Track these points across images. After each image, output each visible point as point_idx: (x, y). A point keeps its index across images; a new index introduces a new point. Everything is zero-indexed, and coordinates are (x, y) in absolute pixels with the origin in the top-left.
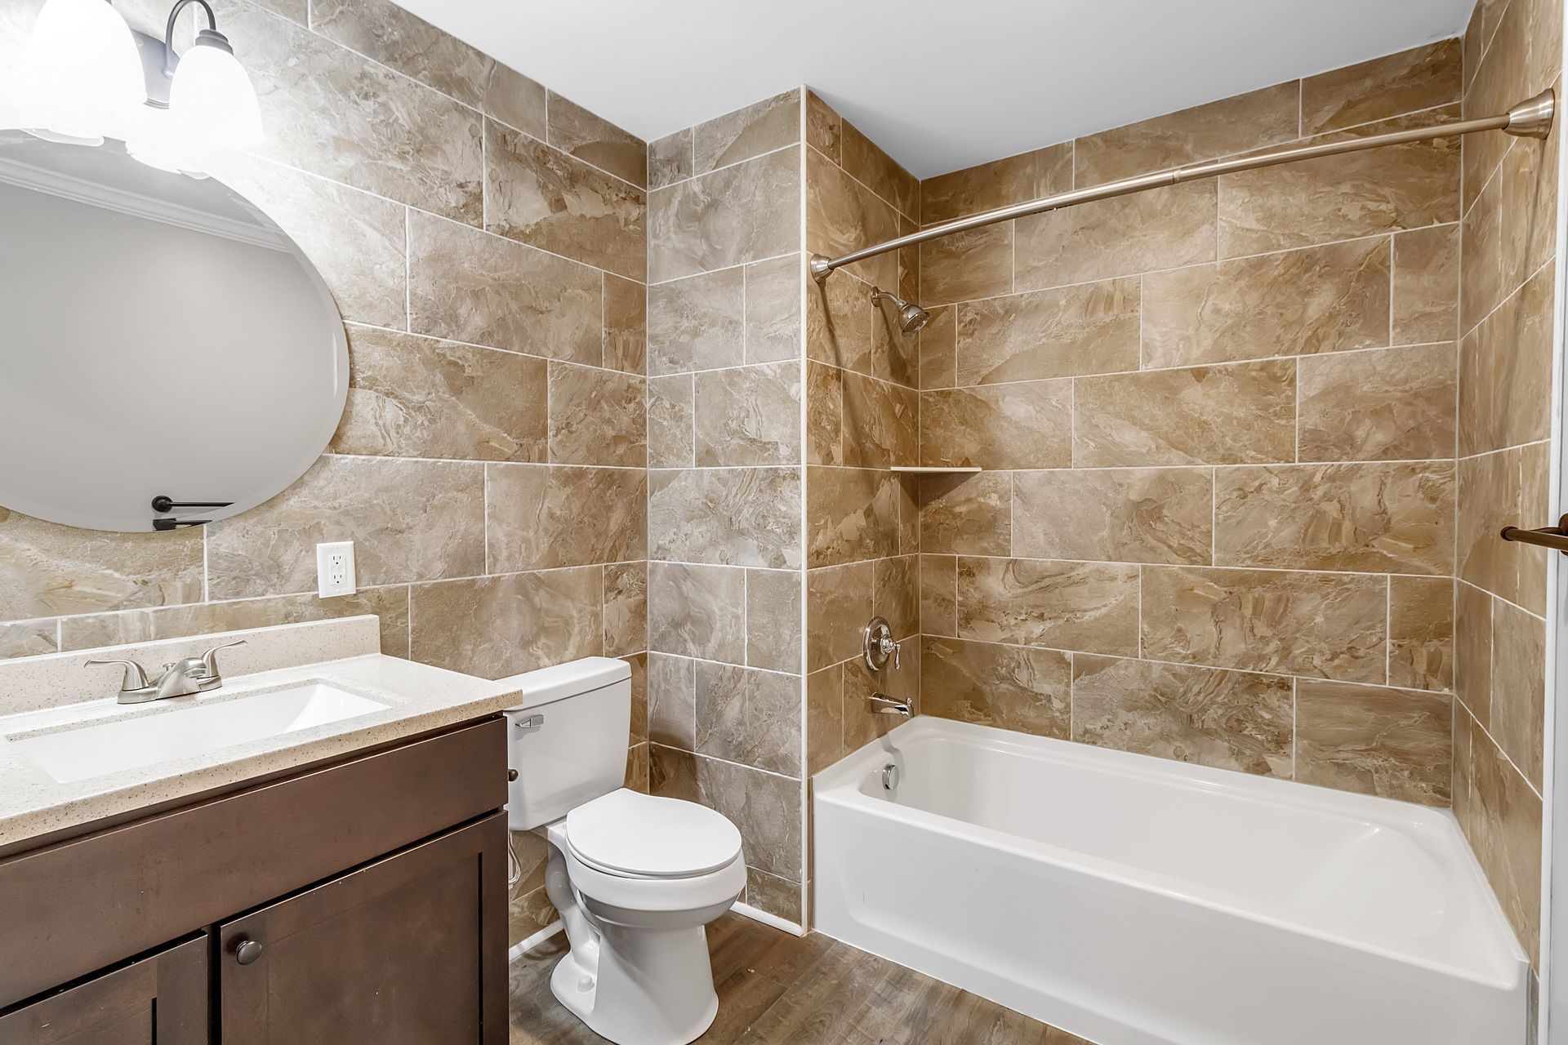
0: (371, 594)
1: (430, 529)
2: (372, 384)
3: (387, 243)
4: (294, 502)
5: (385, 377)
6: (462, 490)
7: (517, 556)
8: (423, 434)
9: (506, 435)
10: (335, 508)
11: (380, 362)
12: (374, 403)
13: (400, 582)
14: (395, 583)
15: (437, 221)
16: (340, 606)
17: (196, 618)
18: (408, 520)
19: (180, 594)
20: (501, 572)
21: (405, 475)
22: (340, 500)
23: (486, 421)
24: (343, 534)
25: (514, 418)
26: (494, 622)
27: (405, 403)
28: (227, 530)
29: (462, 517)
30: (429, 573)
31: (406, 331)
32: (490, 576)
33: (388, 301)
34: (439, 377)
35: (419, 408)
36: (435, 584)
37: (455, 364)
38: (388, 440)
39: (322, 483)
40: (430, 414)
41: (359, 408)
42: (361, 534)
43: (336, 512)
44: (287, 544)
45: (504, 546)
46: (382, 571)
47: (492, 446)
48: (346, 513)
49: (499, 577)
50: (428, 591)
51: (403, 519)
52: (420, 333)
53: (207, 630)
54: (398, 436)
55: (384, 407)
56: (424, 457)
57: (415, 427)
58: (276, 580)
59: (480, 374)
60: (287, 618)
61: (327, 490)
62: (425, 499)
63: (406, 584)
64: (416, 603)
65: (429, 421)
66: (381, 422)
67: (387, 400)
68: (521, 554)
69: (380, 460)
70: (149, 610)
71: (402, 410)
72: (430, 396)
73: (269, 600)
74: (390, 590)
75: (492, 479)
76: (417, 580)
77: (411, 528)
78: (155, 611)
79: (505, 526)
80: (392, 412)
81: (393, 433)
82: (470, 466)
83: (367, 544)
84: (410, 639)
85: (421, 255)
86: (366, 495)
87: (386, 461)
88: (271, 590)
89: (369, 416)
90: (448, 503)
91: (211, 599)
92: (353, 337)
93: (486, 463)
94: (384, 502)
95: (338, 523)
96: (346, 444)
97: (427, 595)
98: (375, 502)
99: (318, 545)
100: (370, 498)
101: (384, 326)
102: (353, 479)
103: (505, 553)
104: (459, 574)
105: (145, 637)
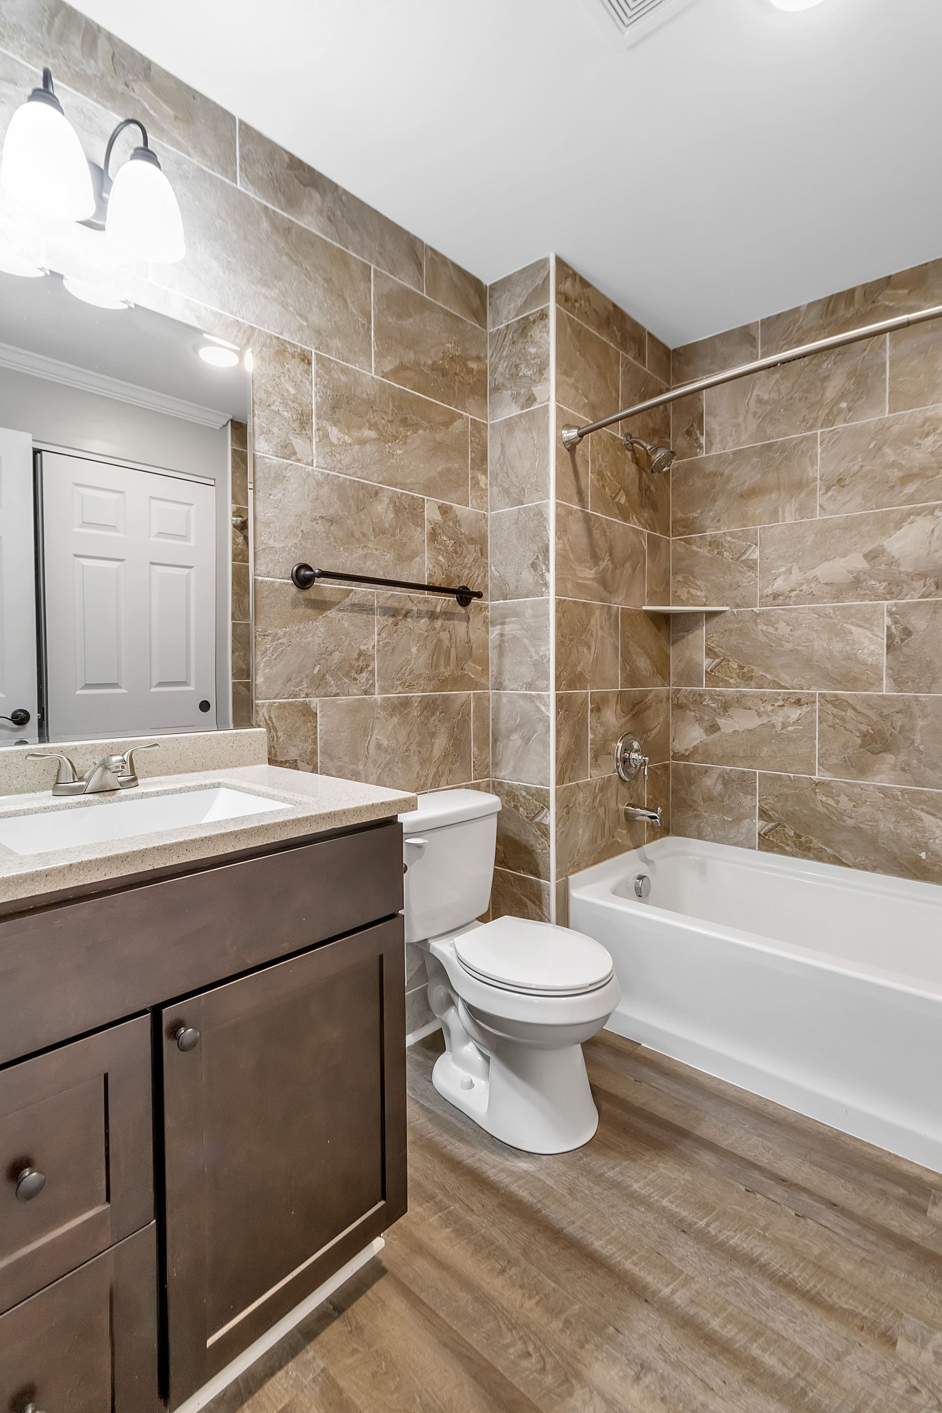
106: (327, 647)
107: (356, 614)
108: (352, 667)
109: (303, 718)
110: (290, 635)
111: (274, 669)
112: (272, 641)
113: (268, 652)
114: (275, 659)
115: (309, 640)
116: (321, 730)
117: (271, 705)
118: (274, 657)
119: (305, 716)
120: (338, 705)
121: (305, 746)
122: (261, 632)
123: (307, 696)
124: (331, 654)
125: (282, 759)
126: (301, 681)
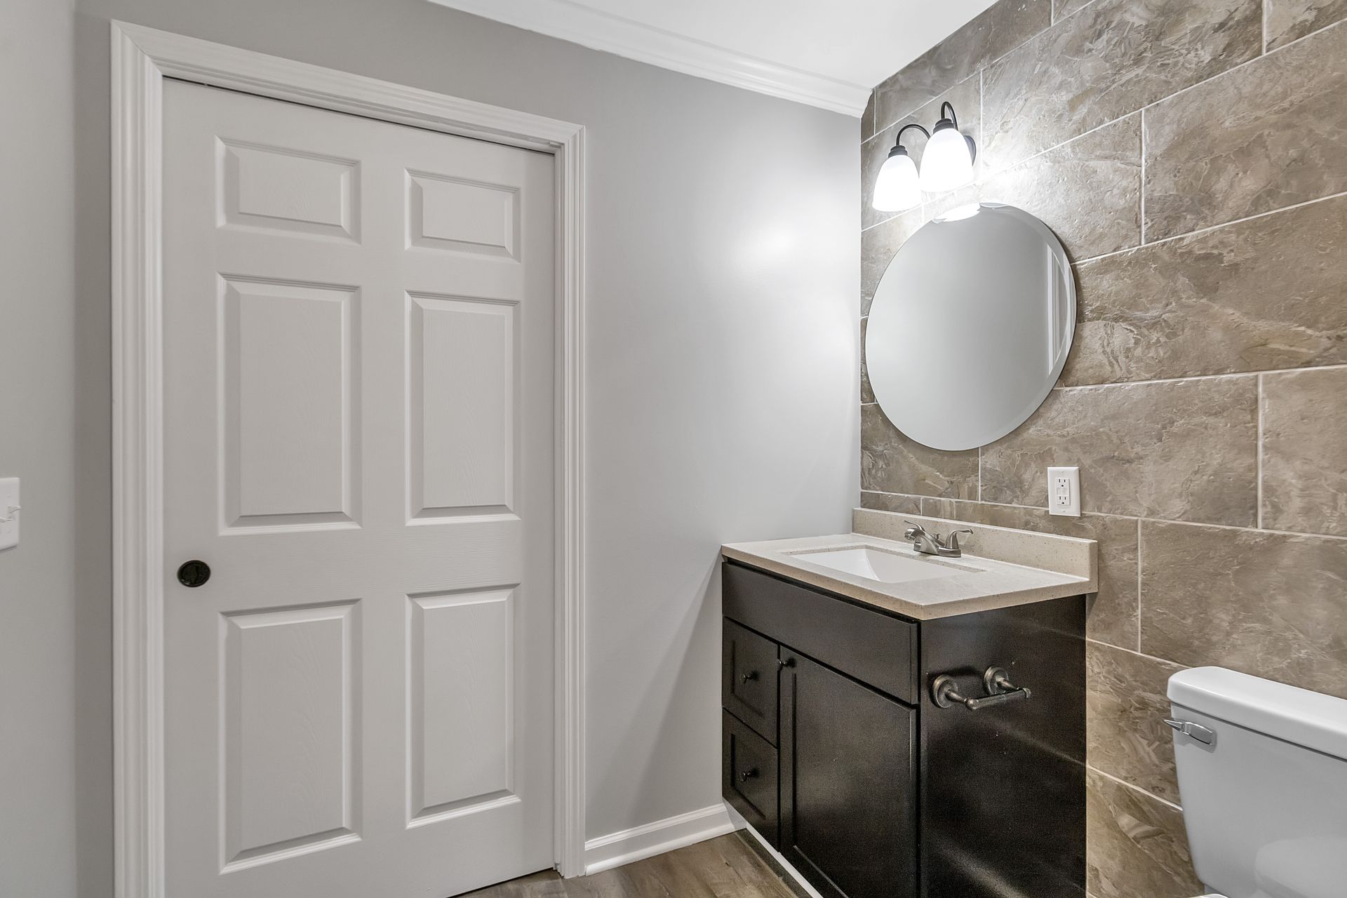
0: (1095, 520)
1: (1166, 461)
2: (1100, 313)
3: (1119, 164)
4: (1032, 431)
5: (1114, 302)
6: (1215, 414)
7: (1327, 511)
8: (1157, 352)
9: (1302, 328)
10: (1064, 436)
11: (1109, 290)
12: (1102, 332)
13: (1126, 515)
14: (1122, 514)
15: (1181, 98)
16: (1063, 525)
17: (974, 511)
18: (1138, 449)
19: (966, 493)
20: (1289, 529)
21: (1135, 401)
22: (1068, 429)
23: (1260, 315)
24: (1070, 460)
25: (1323, 300)
26: (1272, 597)
27: (1135, 323)
28: (991, 452)
29: (1215, 447)
30: (1164, 511)
31: (1140, 244)
32: (1265, 531)
33: (1119, 224)
34: (1182, 280)
35: (1154, 324)
36: (1172, 524)
37: (1207, 257)
38: (1116, 366)
39: (1053, 414)
40: (1169, 328)
41: (1087, 340)
42: (1087, 462)
43: (1065, 439)
44: (1027, 465)
45: (1295, 493)
46: (1108, 499)
47: (1273, 350)
48: (1073, 441)
49: (1284, 536)
50: (1163, 531)
51: (1132, 448)
52: (1157, 240)
53: (979, 521)
54: (1127, 360)
55: (1112, 333)
56: (1160, 379)
57: (1148, 347)
58: (1019, 493)
59: (1251, 254)
60: (1026, 526)
61: (1057, 420)
62: (1159, 426)
63: (1136, 518)
64: (1148, 542)
65: (1167, 336)
66: (1108, 350)
67: (1116, 325)
68: (1335, 508)
69: (1107, 387)
70: (954, 500)
71: (1132, 331)
72: (1170, 307)
73: (1015, 508)
74: (1115, 521)
75: (1271, 395)
76: (1148, 516)
77: (1141, 458)
78: (956, 502)
79: (1298, 463)
80: (1121, 336)
81: (1122, 359)
82: (1229, 382)
83: (1093, 471)
84: (1140, 580)
85: (1158, 152)
86: (1092, 423)
87: (1114, 388)
88: (1015, 500)
89: (1097, 346)
90: (1193, 430)
91: (982, 500)
92: (1082, 275)
93: (1261, 374)
94: (1110, 430)
95: (1066, 449)
96: (1074, 376)
97: (1158, 535)
98: (1101, 430)
99: (1048, 468)
100: (1096, 427)
101: (1115, 251)
102: (1080, 409)
103: (1297, 503)
104: (1209, 520)
105: (951, 518)
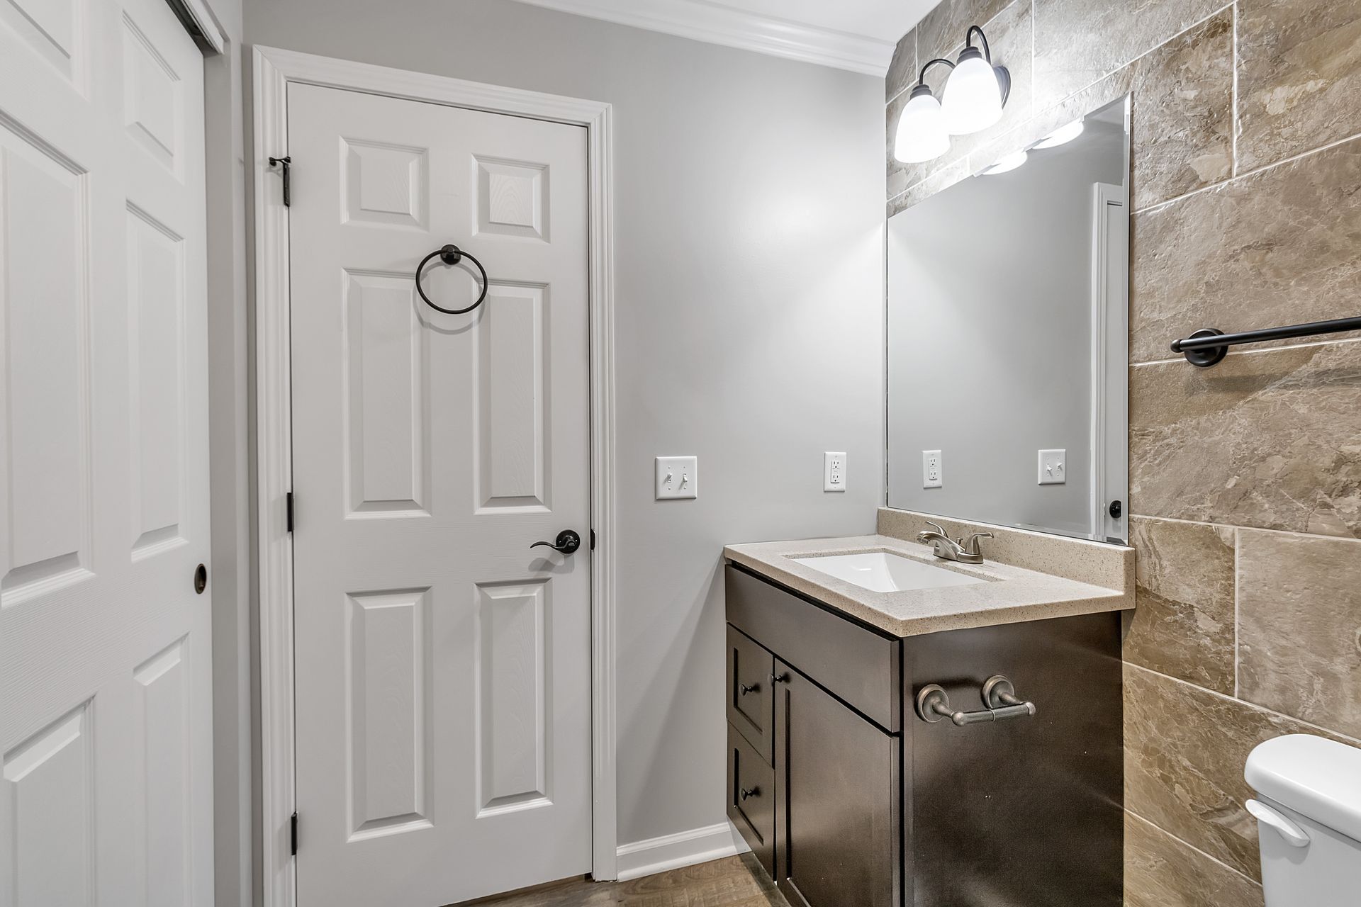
106: (1255, 449)
107: (1330, 389)
108: (1317, 483)
109: (1203, 550)
110: (1182, 432)
111: (1157, 478)
112: (1154, 441)
113: (1148, 456)
114: (1159, 464)
115: (1216, 438)
116: (1241, 577)
117: (1152, 523)
118: (1157, 462)
119: (1208, 547)
120: (1279, 544)
121: (1208, 590)
122: (1138, 430)
123: (1212, 519)
124: (1263, 459)
125: (1168, 597)
126: (1201, 498)
